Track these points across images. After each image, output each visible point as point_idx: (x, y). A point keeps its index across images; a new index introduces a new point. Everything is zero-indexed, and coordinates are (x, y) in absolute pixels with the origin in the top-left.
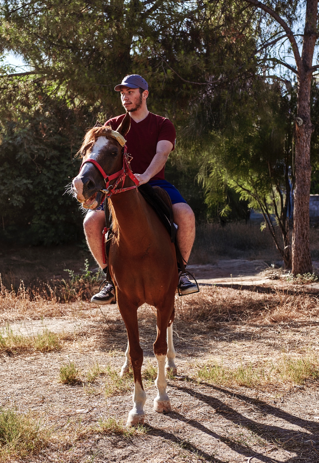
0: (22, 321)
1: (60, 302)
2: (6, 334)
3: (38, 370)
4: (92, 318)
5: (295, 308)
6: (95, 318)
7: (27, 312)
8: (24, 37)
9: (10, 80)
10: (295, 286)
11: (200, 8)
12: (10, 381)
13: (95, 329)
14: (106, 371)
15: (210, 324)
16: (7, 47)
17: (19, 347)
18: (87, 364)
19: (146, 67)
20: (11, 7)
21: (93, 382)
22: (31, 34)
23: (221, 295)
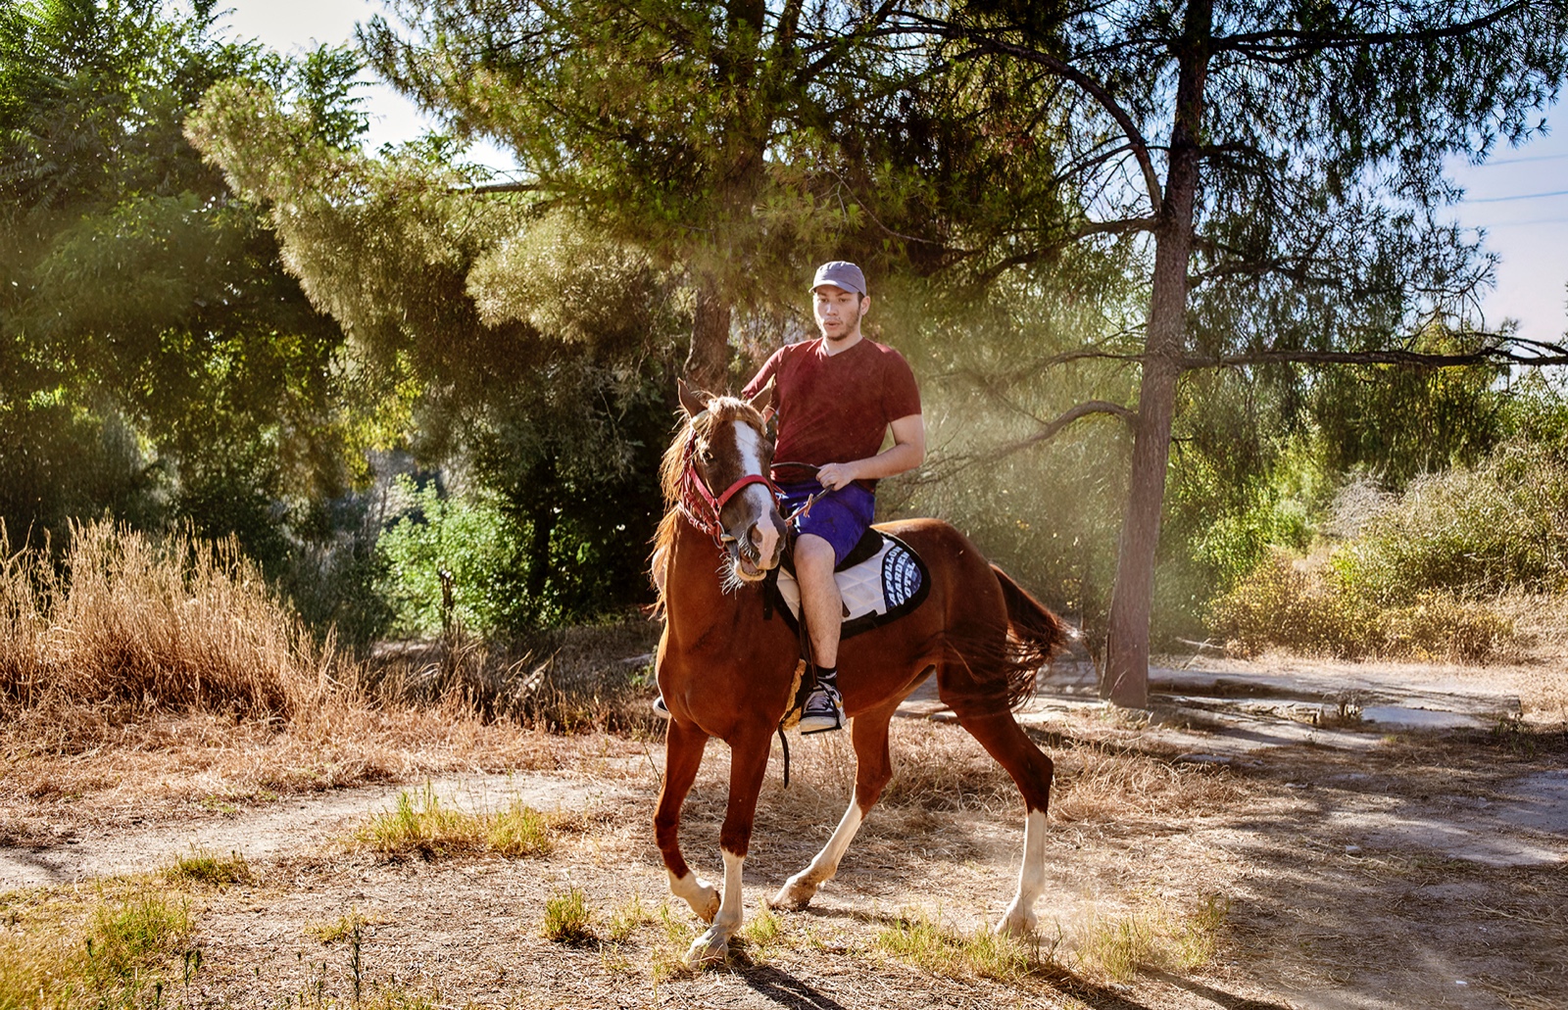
0: (460, 774)
1: (556, 733)
2: (421, 803)
3: (494, 900)
4: (629, 780)
5: (1119, 789)
6: (636, 781)
7: (476, 755)
8: (521, 106)
9: (479, 200)
10: (1121, 732)
11: (934, 69)
12: (424, 923)
13: (636, 808)
14: (657, 916)
15: (914, 813)
16: (479, 127)
17: (450, 840)
18: (612, 894)
19: (800, 194)
20: (497, 37)
21: (623, 940)
22: (539, 101)
23: (942, 743)
